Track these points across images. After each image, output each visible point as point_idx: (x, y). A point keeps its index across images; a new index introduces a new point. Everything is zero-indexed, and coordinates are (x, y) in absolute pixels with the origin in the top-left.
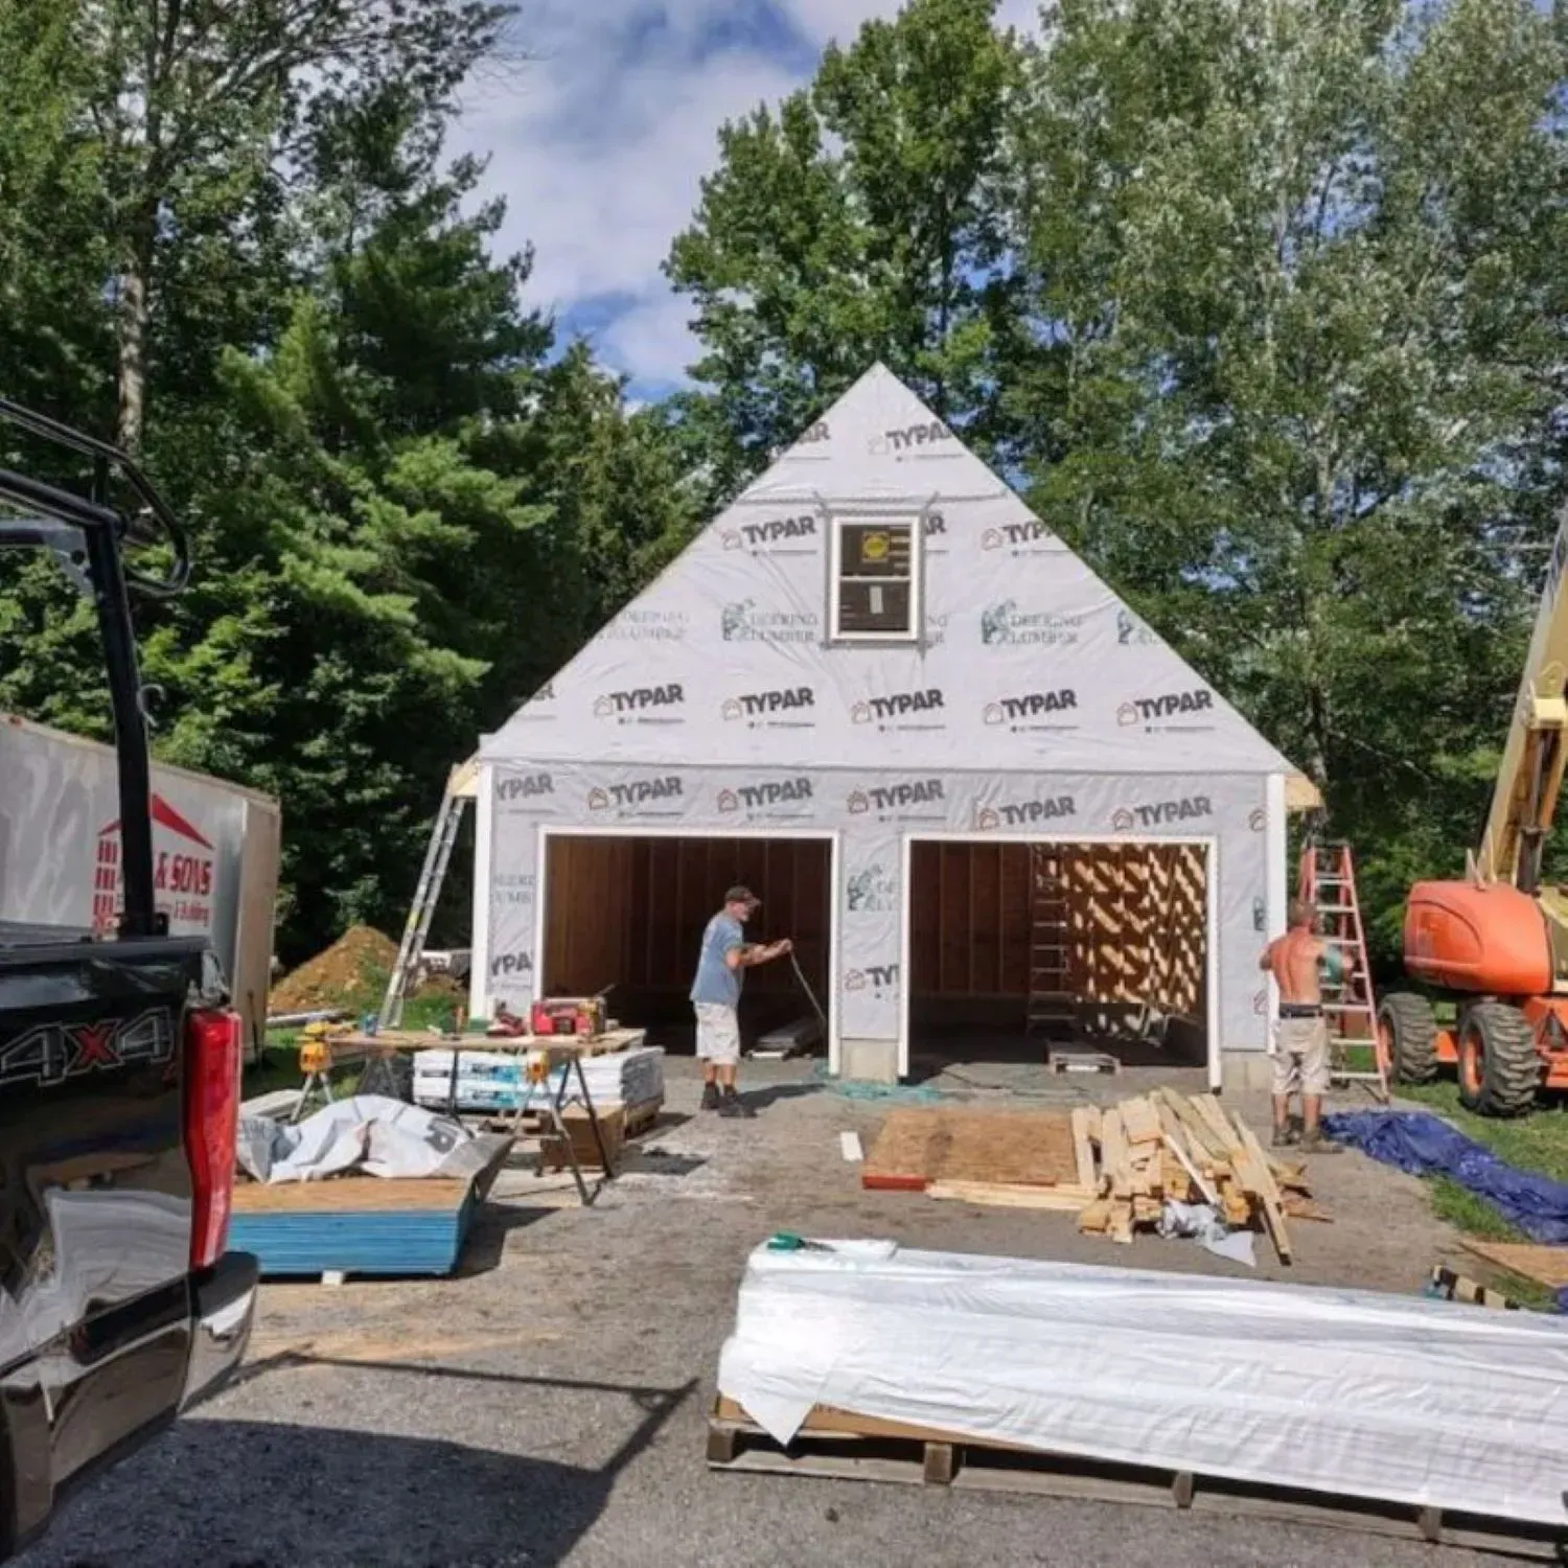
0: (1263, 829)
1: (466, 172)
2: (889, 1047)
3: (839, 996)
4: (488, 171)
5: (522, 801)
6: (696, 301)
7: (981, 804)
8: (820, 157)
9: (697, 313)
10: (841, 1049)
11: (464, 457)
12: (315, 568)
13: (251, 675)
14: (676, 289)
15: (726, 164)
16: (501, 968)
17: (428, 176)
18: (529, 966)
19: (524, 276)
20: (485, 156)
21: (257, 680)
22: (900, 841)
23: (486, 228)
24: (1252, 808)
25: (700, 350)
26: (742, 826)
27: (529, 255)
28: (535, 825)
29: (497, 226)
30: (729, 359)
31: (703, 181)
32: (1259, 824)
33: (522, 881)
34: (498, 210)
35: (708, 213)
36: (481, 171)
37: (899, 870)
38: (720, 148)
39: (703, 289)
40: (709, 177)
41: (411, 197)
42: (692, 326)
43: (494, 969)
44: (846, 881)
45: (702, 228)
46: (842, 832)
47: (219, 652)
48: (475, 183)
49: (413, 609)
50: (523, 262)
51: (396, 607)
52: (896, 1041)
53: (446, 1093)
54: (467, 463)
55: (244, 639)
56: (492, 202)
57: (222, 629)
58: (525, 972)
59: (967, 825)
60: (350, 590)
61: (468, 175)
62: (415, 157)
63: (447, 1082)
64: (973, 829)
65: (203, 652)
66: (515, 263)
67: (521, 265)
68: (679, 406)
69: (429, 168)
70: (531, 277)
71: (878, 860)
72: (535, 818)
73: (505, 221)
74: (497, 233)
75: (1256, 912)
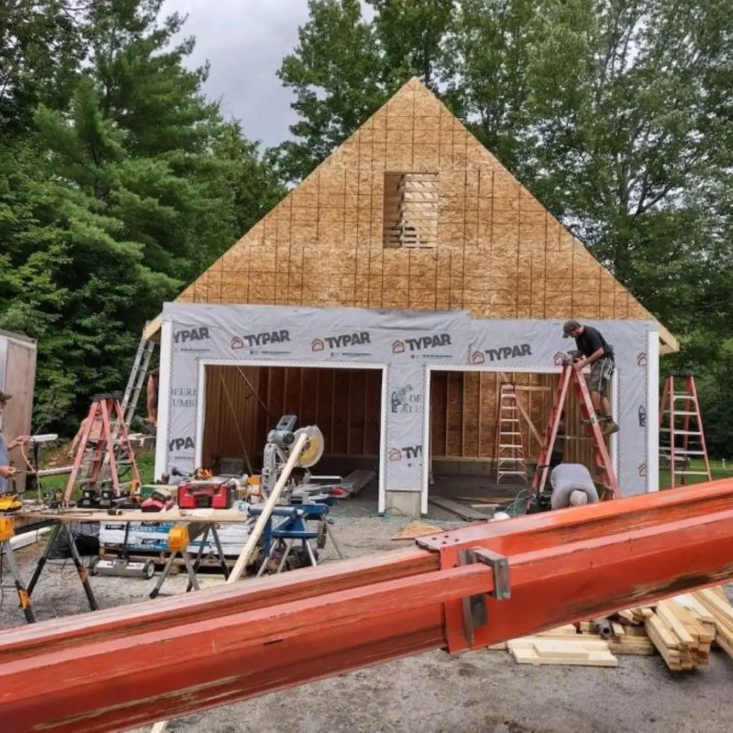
0: (646, 365)
1: (174, 23)
2: (416, 495)
3: (385, 464)
4: (186, 23)
5: (190, 343)
6: (295, 91)
7: (474, 349)
8: (361, 21)
9: (295, 99)
10: (386, 496)
11: (171, 171)
12: (88, 225)
13: (51, 282)
14: (285, 85)
15: (313, 19)
16: (175, 446)
17: (153, 24)
18: (193, 445)
19: (204, 79)
20: (184, 15)
21: (55, 285)
22: (424, 370)
23: (184, 52)
24: (638, 352)
25: (297, 118)
26: (327, 360)
27: (207, 68)
28: (197, 359)
29: (190, 52)
30: (312, 124)
31: (300, 28)
32: (643, 362)
33: (189, 393)
34: (191, 44)
35: (302, 49)
36: (183, 23)
37: (424, 389)
38: (309, 11)
39: (299, 86)
40: (303, 26)
41: (145, 35)
42: (293, 106)
43: (170, 448)
44: (391, 393)
45: (299, 57)
46: (389, 365)
47: (34, 270)
48: (179, 30)
49: (141, 250)
50: (204, 71)
51: (133, 248)
52: (419, 492)
53: (122, 541)
54: (173, 174)
55: (47, 264)
56: (188, 39)
57: (36, 257)
58: (190, 449)
59: (465, 361)
60: (107, 238)
61: (175, 25)
62: (146, 13)
63: (123, 533)
64: (469, 363)
65: (26, 270)
66: (199, 71)
67: (202, 74)
68: (285, 148)
69: (154, 19)
70: (208, 79)
71: (410, 382)
72: (197, 354)
73: (195, 49)
74: (191, 55)
75: (640, 415)
